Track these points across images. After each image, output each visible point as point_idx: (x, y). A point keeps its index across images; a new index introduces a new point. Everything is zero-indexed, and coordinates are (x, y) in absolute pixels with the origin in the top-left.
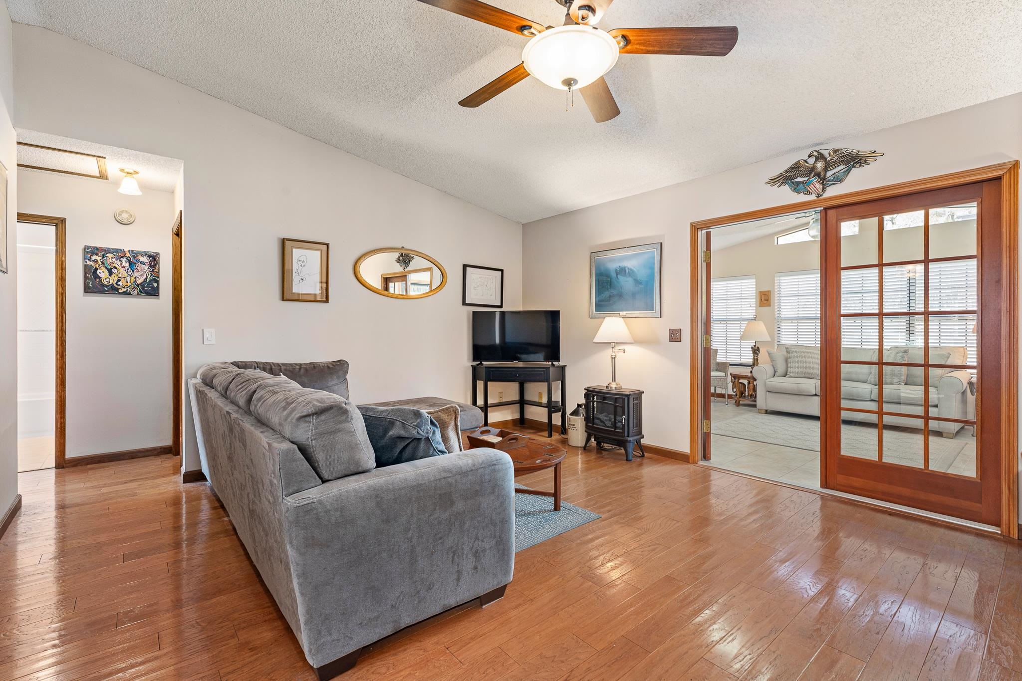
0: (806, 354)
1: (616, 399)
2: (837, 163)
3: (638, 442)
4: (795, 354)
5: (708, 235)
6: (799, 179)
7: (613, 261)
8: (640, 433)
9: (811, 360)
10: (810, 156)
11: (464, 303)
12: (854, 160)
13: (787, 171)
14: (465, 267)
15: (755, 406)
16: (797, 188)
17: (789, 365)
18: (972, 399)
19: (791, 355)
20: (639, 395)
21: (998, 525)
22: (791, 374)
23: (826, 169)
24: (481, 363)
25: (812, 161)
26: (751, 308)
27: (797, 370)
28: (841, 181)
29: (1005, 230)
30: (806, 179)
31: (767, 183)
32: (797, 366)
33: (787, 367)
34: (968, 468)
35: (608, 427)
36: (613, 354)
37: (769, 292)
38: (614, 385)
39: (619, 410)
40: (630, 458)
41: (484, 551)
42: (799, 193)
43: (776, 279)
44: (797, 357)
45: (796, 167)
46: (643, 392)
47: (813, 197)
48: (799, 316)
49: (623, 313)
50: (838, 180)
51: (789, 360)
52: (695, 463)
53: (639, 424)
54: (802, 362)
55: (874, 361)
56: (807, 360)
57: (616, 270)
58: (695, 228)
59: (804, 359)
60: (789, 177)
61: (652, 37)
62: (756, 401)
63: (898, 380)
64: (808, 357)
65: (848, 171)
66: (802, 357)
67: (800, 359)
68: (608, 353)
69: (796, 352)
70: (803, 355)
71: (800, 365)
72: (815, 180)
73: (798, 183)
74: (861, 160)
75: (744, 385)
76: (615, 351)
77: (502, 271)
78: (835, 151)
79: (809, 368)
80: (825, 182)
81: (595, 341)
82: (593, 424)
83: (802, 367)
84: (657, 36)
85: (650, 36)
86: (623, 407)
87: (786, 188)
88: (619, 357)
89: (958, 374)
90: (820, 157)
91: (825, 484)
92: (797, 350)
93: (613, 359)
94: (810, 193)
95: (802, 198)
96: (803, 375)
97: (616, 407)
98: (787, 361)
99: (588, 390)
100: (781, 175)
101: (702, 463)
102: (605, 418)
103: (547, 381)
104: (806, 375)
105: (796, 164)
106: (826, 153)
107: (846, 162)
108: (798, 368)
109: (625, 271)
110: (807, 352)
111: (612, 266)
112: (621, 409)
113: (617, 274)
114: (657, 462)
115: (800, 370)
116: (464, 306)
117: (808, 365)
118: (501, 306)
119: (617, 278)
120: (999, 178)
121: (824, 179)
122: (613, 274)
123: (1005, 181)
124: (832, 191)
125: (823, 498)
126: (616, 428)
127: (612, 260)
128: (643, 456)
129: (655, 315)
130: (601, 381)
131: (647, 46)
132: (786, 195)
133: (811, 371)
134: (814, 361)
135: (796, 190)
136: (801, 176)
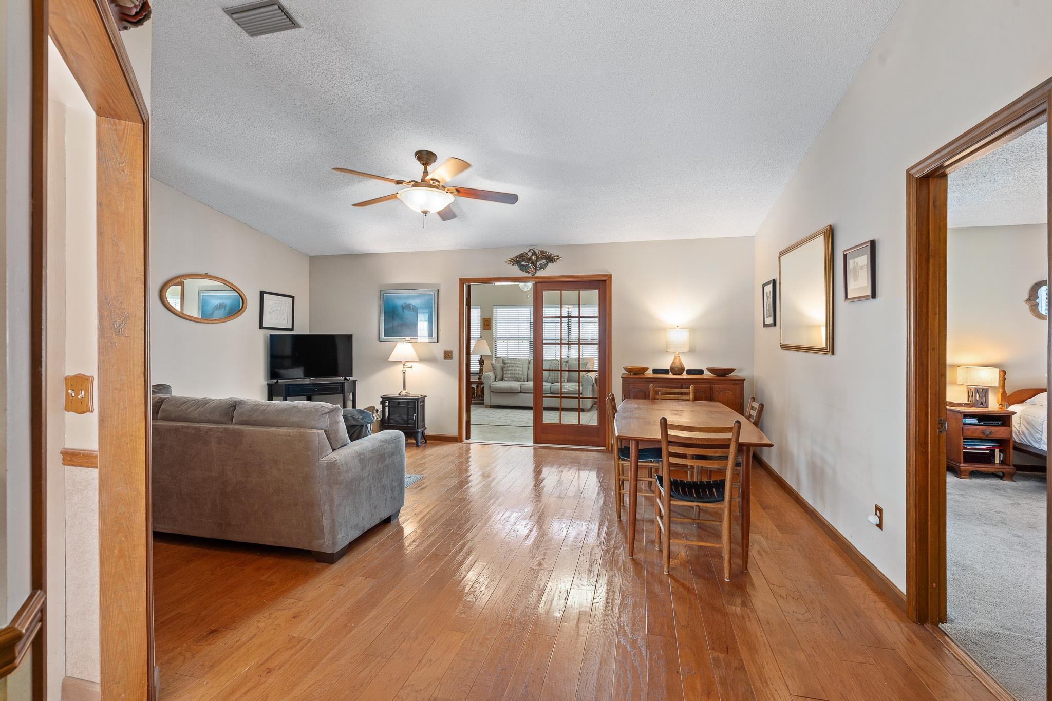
0: (515, 365)
1: (408, 402)
2: (543, 259)
3: (423, 433)
4: (508, 365)
5: (469, 288)
6: (523, 263)
7: (401, 298)
8: (424, 426)
9: (517, 368)
10: (529, 251)
11: (261, 327)
12: (550, 259)
13: (517, 257)
14: (262, 293)
15: (483, 404)
16: (522, 268)
17: (505, 373)
18: (596, 388)
19: (506, 365)
20: (423, 399)
21: (604, 446)
22: (506, 379)
23: (537, 261)
24: (277, 381)
25: (530, 254)
26: (477, 331)
27: (509, 376)
28: (544, 269)
29: (607, 305)
30: (527, 264)
31: (506, 262)
32: (509, 373)
33: (503, 374)
34: (595, 422)
35: (402, 424)
36: (404, 369)
37: (490, 319)
38: (404, 392)
39: (411, 411)
40: (419, 444)
41: (395, 487)
42: (523, 271)
43: (494, 309)
45: (522, 256)
46: (426, 396)
47: (530, 275)
48: (508, 337)
49: (407, 339)
50: (543, 267)
51: (504, 369)
52: (461, 441)
53: (424, 420)
54: (512, 370)
55: (556, 369)
56: (515, 368)
57: (402, 306)
58: (462, 281)
59: (513, 368)
60: (518, 261)
62: (484, 400)
65: (547, 264)
66: (512, 366)
67: (511, 368)
68: (400, 368)
69: (510, 363)
71: (511, 372)
72: (531, 265)
73: (523, 266)
74: (552, 259)
75: (474, 388)
76: (405, 367)
77: (293, 297)
78: (541, 252)
79: (517, 374)
80: (536, 268)
81: (389, 360)
82: (389, 423)
83: (512, 374)
86: (414, 408)
87: (516, 267)
88: (408, 371)
89: (590, 374)
90: (534, 253)
91: (536, 441)
93: (404, 373)
94: (529, 273)
95: (524, 275)
96: (513, 379)
97: (408, 408)
98: (503, 370)
99: (383, 398)
100: (513, 259)
101: (465, 441)
102: (398, 418)
103: (342, 393)
104: (515, 379)
105: (522, 254)
106: (537, 251)
107: (546, 259)
109: (410, 307)
110: (515, 363)
111: (399, 302)
112: (412, 409)
113: (403, 309)
114: (437, 445)
115: (511, 376)
116: (261, 330)
117: (515, 372)
118: (292, 329)
119: (403, 311)
120: (605, 281)
121: (536, 266)
122: (400, 309)
123: (608, 281)
124: (540, 274)
125: (535, 448)
126: (408, 424)
127: (399, 298)
128: (426, 442)
129: (433, 341)
130: (394, 391)
132: (515, 271)
133: (517, 376)
134: (519, 369)
135: (521, 269)
136: (524, 262)
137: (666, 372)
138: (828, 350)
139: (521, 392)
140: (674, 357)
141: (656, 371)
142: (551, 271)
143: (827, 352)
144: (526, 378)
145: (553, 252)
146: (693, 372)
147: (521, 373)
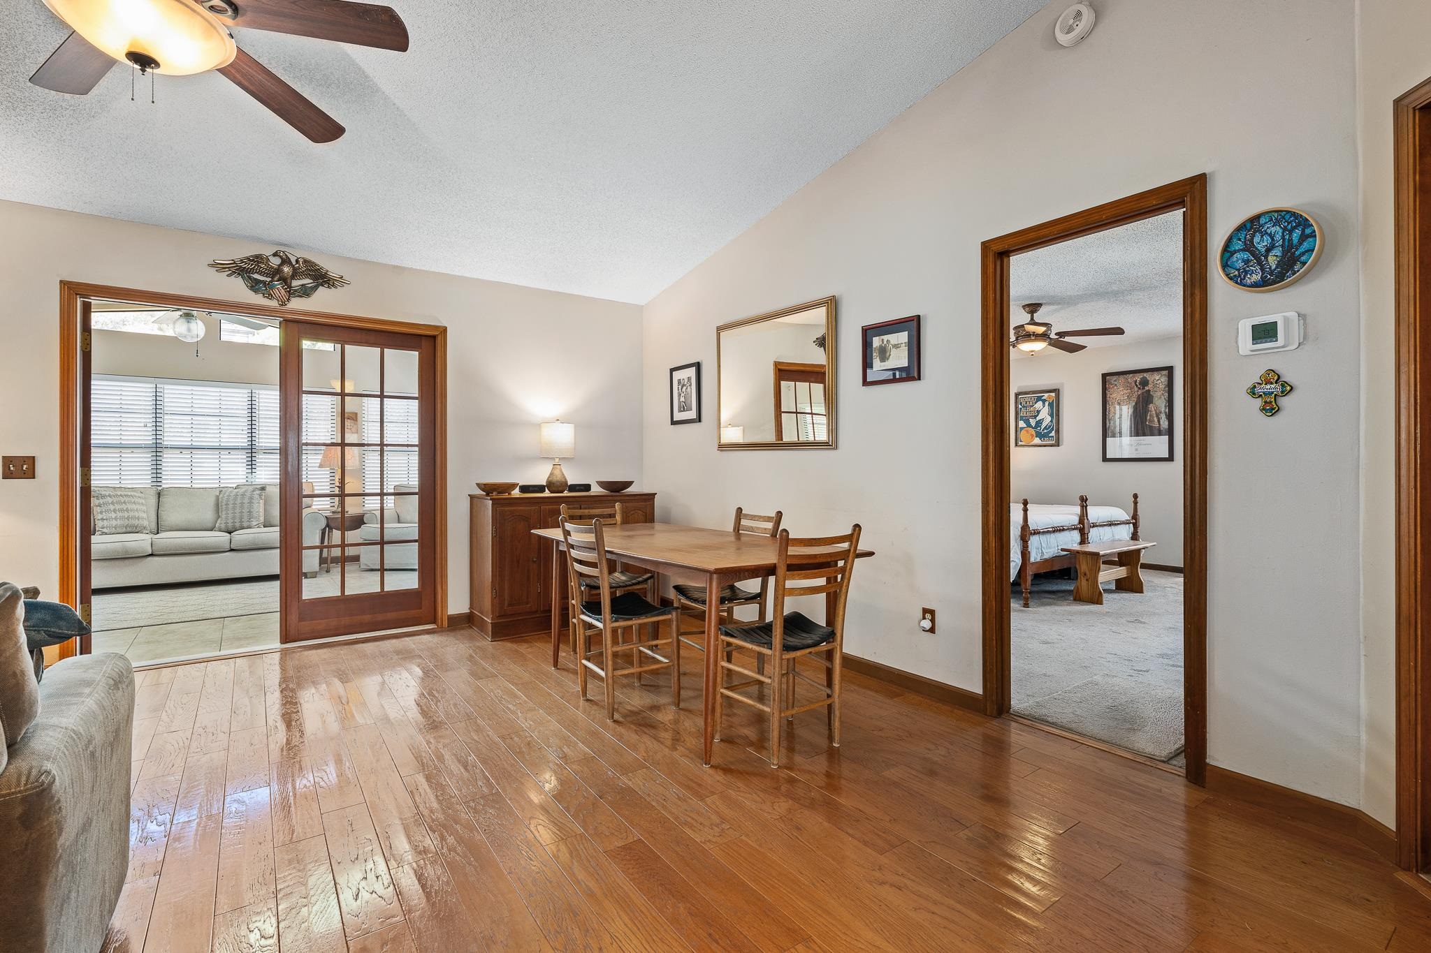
0: (126, 499)
2: (306, 275)
5: (87, 307)
6: (256, 276)
9: (134, 507)
10: (275, 255)
12: (322, 278)
13: (242, 261)
16: (254, 286)
21: (434, 622)
23: (293, 277)
25: (277, 260)
27: (114, 523)
28: (307, 296)
29: (438, 380)
30: (269, 279)
31: (211, 265)
32: (113, 517)
42: (256, 291)
44: (113, 503)
45: (258, 259)
47: (274, 304)
48: (122, 442)
50: (306, 292)
51: (98, 509)
54: (122, 510)
56: (130, 506)
59: (124, 507)
60: (247, 269)
61: (260, 77)
63: (257, 523)
64: (130, 502)
65: (315, 288)
66: (119, 503)
67: (117, 507)
69: (110, 496)
70: (122, 500)
71: (119, 514)
72: (278, 284)
73: (257, 282)
74: (329, 280)
78: (305, 261)
80: (291, 293)
83: (122, 518)
84: (267, 80)
85: (259, 74)
90: (286, 261)
91: (285, 638)
92: (112, 493)
94: (270, 299)
95: (258, 300)
96: (124, 530)
100: (233, 262)
104: (129, 529)
105: (258, 256)
106: (293, 258)
107: (315, 278)
108: (116, 519)
110: (126, 496)
115: (119, 522)
117: (131, 514)
120: (435, 337)
121: (289, 288)
123: (440, 338)
124: (297, 304)
131: (244, 79)
132: (237, 290)
133: (136, 522)
134: (138, 507)
135: (252, 288)
136: (260, 273)
137: (540, 489)
138: (830, 444)
139: (152, 555)
140: (551, 467)
141: (525, 489)
142: (322, 302)
143: (830, 445)
144: (154, 525)
145: (332, 268)
146: (578, 488)
147: (145, 515)
